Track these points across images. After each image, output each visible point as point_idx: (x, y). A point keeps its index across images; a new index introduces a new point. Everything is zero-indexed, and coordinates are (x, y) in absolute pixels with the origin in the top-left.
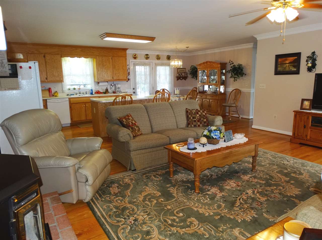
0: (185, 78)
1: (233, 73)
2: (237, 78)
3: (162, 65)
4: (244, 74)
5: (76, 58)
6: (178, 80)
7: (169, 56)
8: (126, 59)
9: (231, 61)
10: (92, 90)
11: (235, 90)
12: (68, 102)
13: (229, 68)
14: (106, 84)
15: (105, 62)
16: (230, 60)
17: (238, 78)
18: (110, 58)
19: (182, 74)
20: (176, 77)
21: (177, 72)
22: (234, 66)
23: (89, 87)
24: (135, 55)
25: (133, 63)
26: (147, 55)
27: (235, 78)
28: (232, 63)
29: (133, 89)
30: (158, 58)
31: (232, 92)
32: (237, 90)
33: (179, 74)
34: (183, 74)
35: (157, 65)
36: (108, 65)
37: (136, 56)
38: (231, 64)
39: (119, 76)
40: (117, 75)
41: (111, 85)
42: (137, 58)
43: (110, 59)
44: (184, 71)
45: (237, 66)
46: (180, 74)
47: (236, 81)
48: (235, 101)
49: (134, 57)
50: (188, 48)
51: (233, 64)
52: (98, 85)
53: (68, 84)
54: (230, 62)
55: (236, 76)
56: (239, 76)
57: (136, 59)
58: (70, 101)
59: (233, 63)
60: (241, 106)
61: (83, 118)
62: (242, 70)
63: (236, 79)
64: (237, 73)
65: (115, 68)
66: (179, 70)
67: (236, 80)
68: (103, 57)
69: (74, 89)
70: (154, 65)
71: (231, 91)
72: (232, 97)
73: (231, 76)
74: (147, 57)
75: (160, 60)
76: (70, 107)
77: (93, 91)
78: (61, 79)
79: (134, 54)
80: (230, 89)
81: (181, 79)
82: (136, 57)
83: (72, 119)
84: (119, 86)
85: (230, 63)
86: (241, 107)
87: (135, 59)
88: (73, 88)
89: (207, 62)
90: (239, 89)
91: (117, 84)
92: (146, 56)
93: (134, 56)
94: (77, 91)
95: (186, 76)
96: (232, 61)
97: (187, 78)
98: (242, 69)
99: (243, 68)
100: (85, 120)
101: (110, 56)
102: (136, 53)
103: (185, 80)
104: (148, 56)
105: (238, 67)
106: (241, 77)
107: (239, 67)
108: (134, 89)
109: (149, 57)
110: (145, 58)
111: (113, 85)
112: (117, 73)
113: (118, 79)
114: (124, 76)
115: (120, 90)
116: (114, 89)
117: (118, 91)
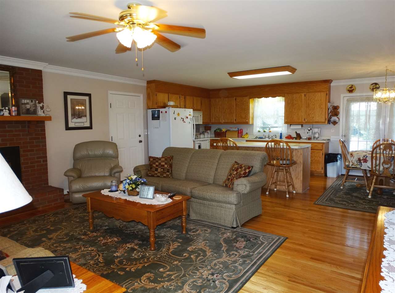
5: (270, 98)
8: (327, 94)
10: (281, 134)
15: (296, 101)
18: (303, 94)
25: (346, 99)
26: (375, 84)
29: (343, 135)
37: (352, 89)
42: (353, 91)
43: (303, 96)
49: (348, 90)
52: (291, 128)
65: (308, 107)
68: (294, 94)
74: (374, 87)
78: (247, 120)
79: (350, 85)
82: (354, 89)
87: (350, 92)
92: (372, 86)
93: (350, 88)
102: (352, 84)
108: (345, 136)
109: (379, 87)
110: (371, 90)
111: (309, 129)
112: (310, 114)
113: (311, 121)
114: (322, 117)
115: (317, 136)
116: (311, 134)
117: (314, 137)
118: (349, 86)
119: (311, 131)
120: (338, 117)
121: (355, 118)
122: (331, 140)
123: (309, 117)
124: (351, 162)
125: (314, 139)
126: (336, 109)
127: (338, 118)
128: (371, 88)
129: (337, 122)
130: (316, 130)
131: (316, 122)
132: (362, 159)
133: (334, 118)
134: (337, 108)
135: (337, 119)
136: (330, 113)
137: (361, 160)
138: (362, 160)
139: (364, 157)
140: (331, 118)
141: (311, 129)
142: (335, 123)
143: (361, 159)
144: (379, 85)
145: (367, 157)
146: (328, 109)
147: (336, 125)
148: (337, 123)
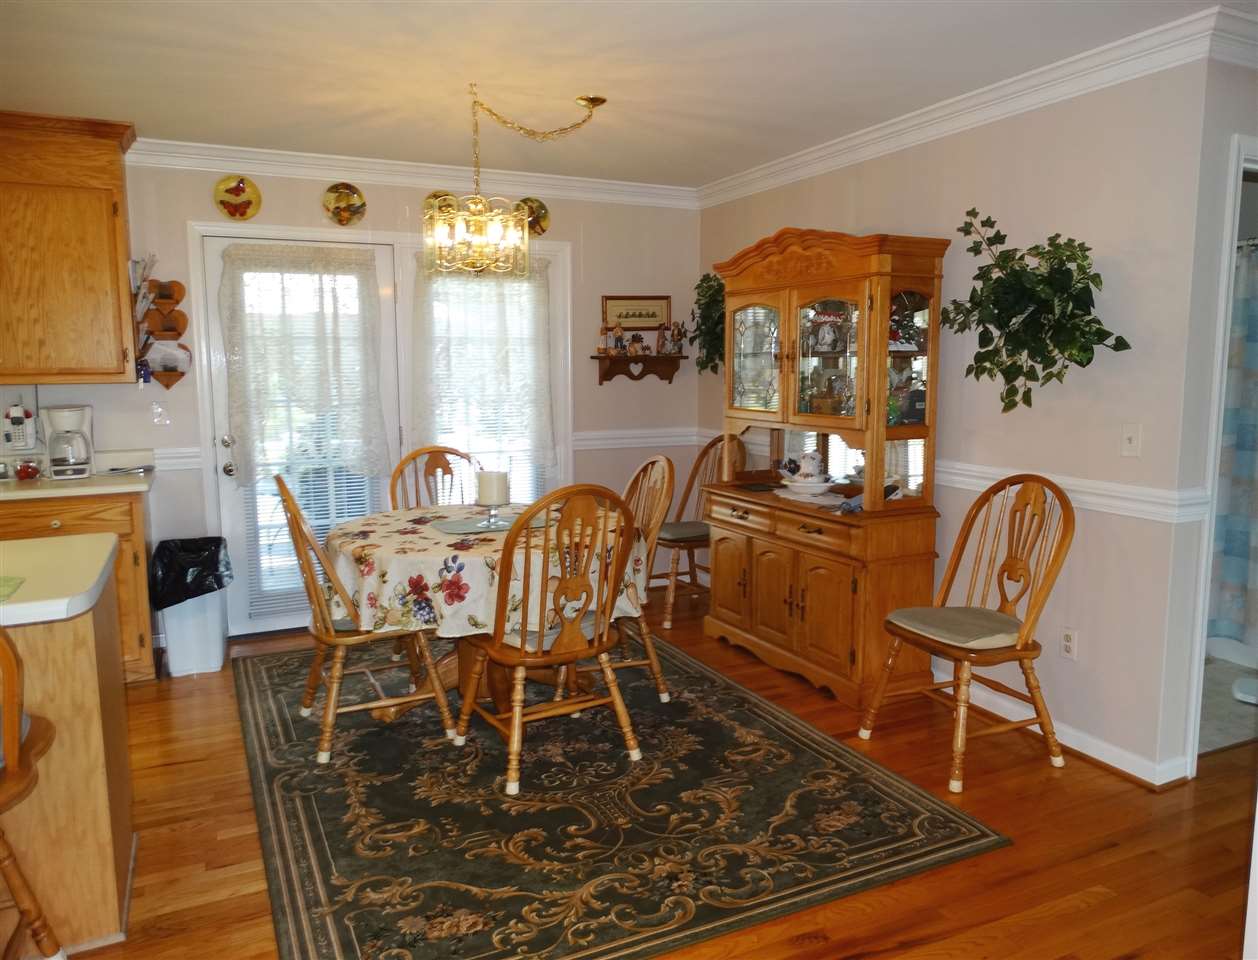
0: (664, 366)
1: (996, 333)
2: (1031, 375)
4: (1111, 341)
7: (535, 205)
9: (977, 222)
11: (1018, 487)
13: (960, 278)
16: (973, 213)
17: (1041, 374)
19: (637, 339)
20: (593, 357)
21: (605, 320)
22: (1006, 257)
25: (215, 247)
26: (343, 189)
27: (1011, 374)
28: (991, 233)
31: (985, 498)
32: (1035, 486)
33: (619, 340)
34: (650, 339)
37: (243, 198)
38: (976, 250)
39: (42, 343)
41: (8, 414)
42: (250, 211)
44: (653, 315)
45: (1032, 262)
46: (628, 335)
47: (1021, 406)
48: (1012, 589)
49: (222, 203)
51: (998, 249)
54: (966, 230)
55: (1024, 358)
56: (1056, 353)
57: (243, 214)
59: (999, 239)
60: (1068, 638)
62: (1085, 301)
63: (1020, 382)
64: (1032, 325)
66: (616, 308)
67: (1019, 398)
70: (407, 263)
71: (984, 486)
72: (990, 543)
73: (979, 358)
74: (342, 205)
79: (229, 178)
80: (968, 477)
81: (636, 369)
82: (248, 204)
85: (975, 237)
86: (1068, 650)
89: (781, 240)
90: (1051, 479)
92: (333, 196)
93: (228, 191)
95: (669, 347)
96: (988, 223)
97: (677, 368)
98: (1087, 291)
99: (1096, 279)
102: (240, 172)
104: (356, 200)
105: (1044, 270)
106: (1073, 366)
107: (1052, 271)
109: (364, 205)
110: (330, 214)
111: (16, 412)
112: (19, 320)
113: (31, 365)
114: (98, 342)
115: (73, 452)
116: (31, 442)
117: (57, 462)
118: (223, 181)
119: (29, 423)
120: (182, 340)
121: (273, 350)
122: (160, 466)
123: (15, 340)
124: (364, 602)
125: (62, 473)
126: (169, 297)
127: (183, 347)
128: (332, 207)
129: (180, 370)
130: (66, 420)
131: (62, 373)
132: (439, 581)
133: (162, 351)
134: (176, 296)
135: (181, 354)
136: (142, 322)
137: (426, 588)
138: (440, 586)
139: (447, 568)
140: (146, 347)
141: (28, 415)
142: (170, 375)
143: (431, 579)
144: (360, 196)
145: (460, 568)
146: (134, 298)
147: (176, 387)
148: (183, 374)
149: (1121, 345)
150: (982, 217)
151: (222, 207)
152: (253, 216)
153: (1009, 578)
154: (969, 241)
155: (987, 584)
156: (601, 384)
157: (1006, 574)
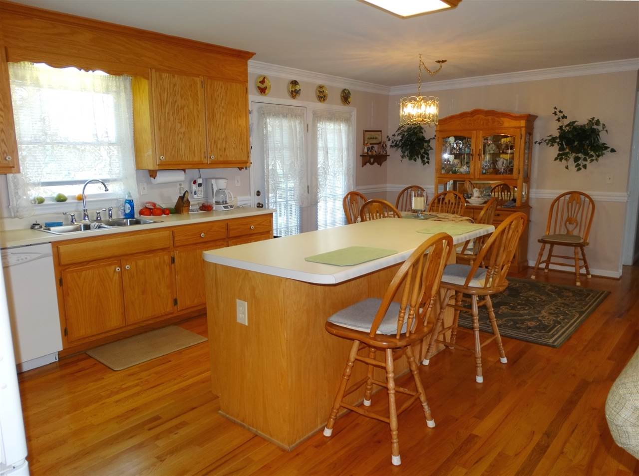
0: (380, 159)
2: (585, 160)
3: (332, 117)
4: (609, 150)
6: (364, 164)
7: (347, 92)
8: (247, 89)
9: (557, 111)
10: (131, 202)
11: (570, 195)
12: (50, 262)
14: (179, 176)
15: (182, 97)
16: (556, 108)
17: (588, 160)
18: (198, 80)
20: (361, 156)
23: (117, 190)
24: (263, 82)
25: (256, 107)
26: (294, 83)
27: (576, 159)
28: (562, 115)
29: (256, 193)
30: (322, 96)
31: (558, 199)
32: (576, 194)
33: (368, 149)
35: (318, 117)
36: (191, 107)
37: (265, 85)
38: (559, 120)
39: (224, 150)
40: (219, 146)
41: (195, 182)
43: (199, 85)
44: (377, 138)
47: (583, 169)
48: (571, 227)
49: (259, 87)
50: (443, 65)
51: (566, 121)
52: (149, 183)
53: (34, 180)
54: (555, 113)
55: (579, 155)
56: (592, 153)
57: (264, 93)
58: (57, 256)
59: (564, 117)
61: (114, 321)
63: (580, 162)
64: (581, 146)
66: (368, 135)
68: (176, 76)
69: (61, 199)
70: (311, 116)
73: (559, 155)
74: (293, 90)
75: (326, 101)
76: (60, 282)
77: (135, 203)
78: (9, 158)
79: (260, 76)
80: (547, 194)
81: (372, 161)
82: (266, 88)
83: (65, 332)
84: (222, 184)
85: (558, 116)
87: (261, 92)
88: (55, 195)
89: (473, 112)
91: (216, 179)
92: (291, 85)
93: (260, 82)
94: (70, 208)
95: (382, 152)
96: (561, 112)
97: (384, 160)
100: (123, 327)
101: (198, 76)
102: (265, 74)
103: (380, 164)
104: (298, 88)
106: (598, 157)
108: (258, 193)
109: (300, 90)
110: (289, 94)
128: (290, 90)
144: (299, 86)
149: (613, 151)
150: (558, 110)
151: (258, 89)
152: (268, 93)
153: (570, 224)
154: (556, 117)
155: (560, 226)
156: (363, 167)
157: (568, 223)
